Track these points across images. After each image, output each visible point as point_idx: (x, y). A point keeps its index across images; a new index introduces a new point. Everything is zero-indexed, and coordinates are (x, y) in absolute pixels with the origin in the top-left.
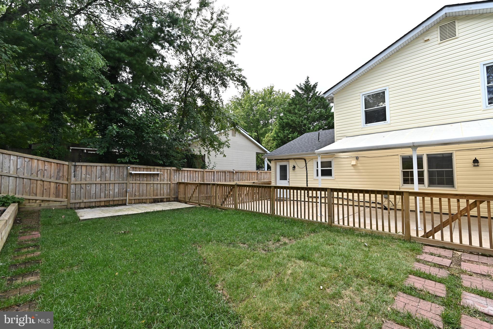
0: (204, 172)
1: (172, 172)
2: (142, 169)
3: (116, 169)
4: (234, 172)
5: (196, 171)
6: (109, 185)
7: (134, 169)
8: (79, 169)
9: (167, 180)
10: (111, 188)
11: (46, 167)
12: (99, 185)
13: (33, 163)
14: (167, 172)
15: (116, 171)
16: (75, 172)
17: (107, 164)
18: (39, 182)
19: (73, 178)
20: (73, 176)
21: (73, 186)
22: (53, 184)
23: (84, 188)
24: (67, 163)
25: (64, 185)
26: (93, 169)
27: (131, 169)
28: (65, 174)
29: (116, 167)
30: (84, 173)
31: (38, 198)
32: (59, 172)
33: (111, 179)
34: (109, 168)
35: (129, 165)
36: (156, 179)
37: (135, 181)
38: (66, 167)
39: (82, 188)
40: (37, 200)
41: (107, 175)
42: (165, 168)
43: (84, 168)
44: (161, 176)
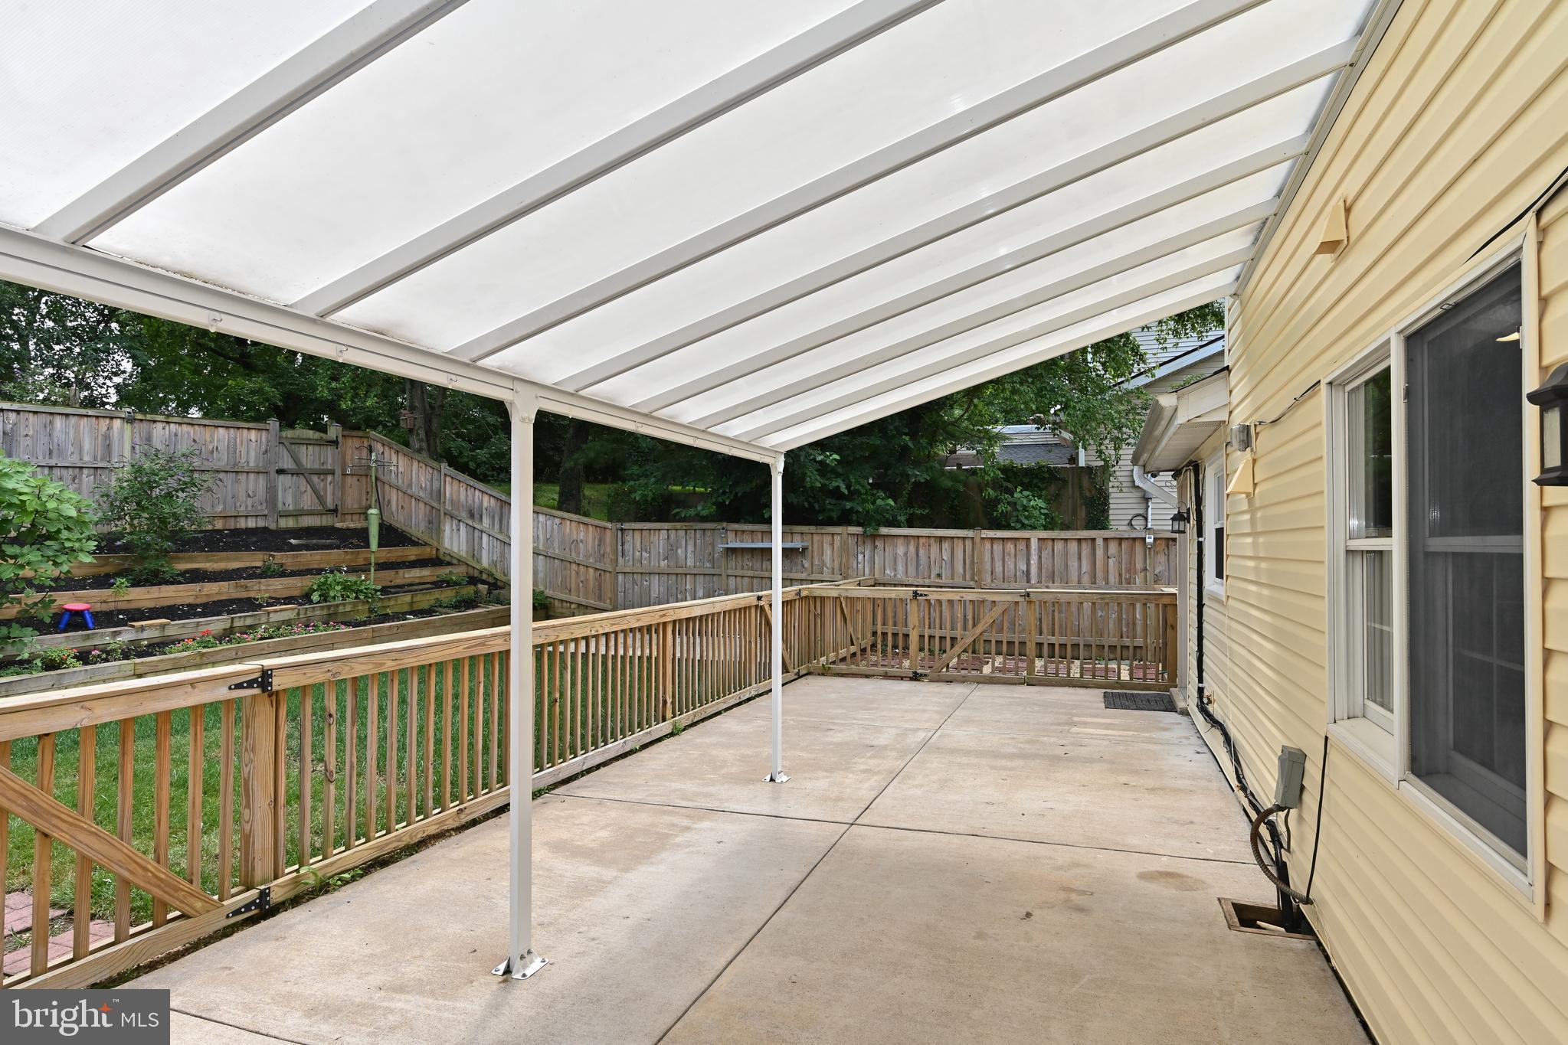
0: (977, 540)
1: (851, 541)
2: (759, 535)
3: (698, 536)
4: (1150, 540)
5: (941, 539)
6: (684, 576)
7: (739, 533)
8: (629, 538)
9: (833, 569)
10: (688, 587)
11: (582, 534)
12: (666, 576)
13: (565, 525)
14: (832, 544)
15: (698, 541)
16: (622, 545)
17: (678, 525)
18: (574, 566)
19: (620, 559)
20: (620, 554)
21: (620, 577)
22: (591, 571)
23: (639, 584)
24: (609, 525)
25: (608, 575)
26: (654, 537)
27: (731, 536)
28: (608, 550)
29: (698, 532)
30: (639, 548)
31: (573, 598)
32: (599, 545)
33: (689, 564)
34: (683, 532)
35: (724, 524)
36: (799, 567)
37: (743, 569)
38: (608, 533)
39: (634, 583)
40: (571, 603)
41: (679, 551)
42: (823, 531)
43: (637, 535)
44: (812, 557)
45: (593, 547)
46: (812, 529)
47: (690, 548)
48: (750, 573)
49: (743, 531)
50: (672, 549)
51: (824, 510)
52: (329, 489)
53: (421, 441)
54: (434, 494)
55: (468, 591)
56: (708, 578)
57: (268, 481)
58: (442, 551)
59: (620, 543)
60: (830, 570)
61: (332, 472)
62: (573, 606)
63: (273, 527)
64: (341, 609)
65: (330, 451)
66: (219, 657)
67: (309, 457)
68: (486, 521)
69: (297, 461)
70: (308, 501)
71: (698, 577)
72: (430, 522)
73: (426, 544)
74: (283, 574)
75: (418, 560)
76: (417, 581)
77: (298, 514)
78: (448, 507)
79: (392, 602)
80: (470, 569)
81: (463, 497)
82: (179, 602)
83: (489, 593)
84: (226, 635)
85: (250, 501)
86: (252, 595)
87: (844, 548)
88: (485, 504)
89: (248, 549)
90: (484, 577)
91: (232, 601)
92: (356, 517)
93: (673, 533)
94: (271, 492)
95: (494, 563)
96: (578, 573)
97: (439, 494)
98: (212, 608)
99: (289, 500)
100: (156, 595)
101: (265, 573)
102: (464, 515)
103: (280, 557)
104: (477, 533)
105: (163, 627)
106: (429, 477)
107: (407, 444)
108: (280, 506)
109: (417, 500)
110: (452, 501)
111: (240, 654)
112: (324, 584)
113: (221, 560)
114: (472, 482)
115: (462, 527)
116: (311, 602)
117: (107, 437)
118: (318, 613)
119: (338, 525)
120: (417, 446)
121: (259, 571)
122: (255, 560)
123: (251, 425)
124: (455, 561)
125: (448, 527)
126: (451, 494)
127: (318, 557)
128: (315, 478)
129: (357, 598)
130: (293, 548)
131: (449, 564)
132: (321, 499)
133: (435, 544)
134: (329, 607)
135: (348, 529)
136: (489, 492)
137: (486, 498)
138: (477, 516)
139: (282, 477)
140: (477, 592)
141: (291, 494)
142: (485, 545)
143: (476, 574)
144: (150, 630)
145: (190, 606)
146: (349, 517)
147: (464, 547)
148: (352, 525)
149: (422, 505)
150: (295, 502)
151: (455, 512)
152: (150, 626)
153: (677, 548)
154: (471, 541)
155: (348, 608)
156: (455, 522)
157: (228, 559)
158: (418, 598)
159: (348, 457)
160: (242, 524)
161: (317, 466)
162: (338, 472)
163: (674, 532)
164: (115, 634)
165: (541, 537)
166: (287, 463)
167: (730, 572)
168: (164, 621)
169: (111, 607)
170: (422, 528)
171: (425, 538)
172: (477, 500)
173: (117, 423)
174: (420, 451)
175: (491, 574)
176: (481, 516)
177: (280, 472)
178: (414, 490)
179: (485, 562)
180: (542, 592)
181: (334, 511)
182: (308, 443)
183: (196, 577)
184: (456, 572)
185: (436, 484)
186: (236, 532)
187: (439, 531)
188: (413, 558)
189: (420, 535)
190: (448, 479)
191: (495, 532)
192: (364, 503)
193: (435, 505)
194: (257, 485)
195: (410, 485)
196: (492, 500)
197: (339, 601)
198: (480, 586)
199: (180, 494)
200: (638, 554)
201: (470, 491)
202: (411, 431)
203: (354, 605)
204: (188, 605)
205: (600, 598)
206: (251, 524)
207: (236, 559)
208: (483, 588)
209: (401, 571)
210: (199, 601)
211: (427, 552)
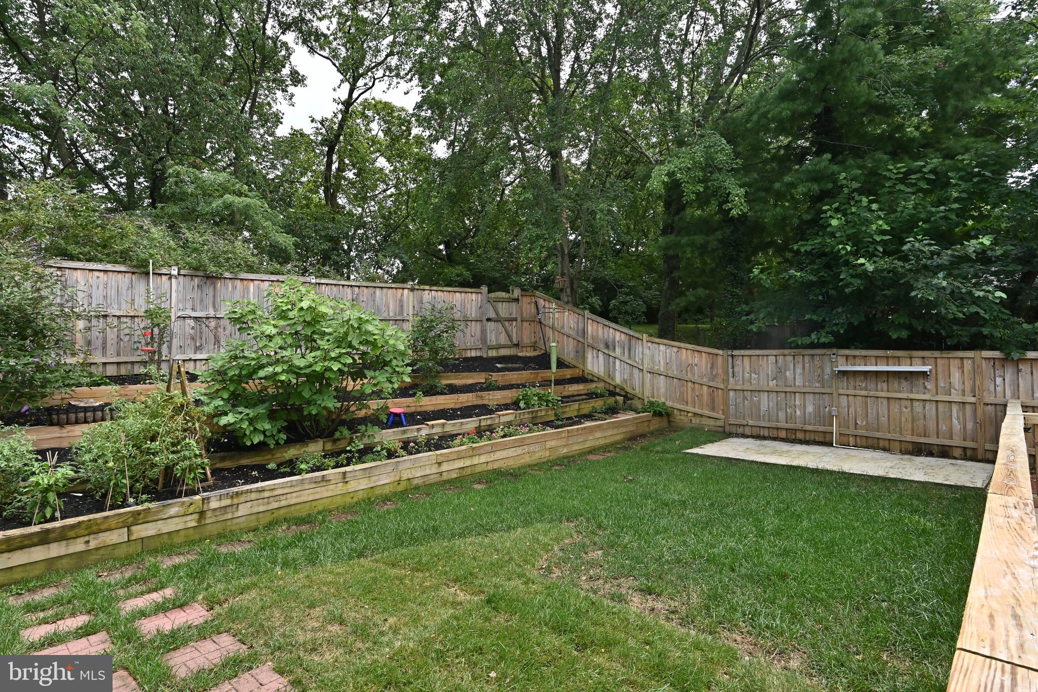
1: (986, 364)
2: (873, 360)
3: (806, 361)
6: (793, 395)
7: (850, 359)
8: (738, 362)
9: (964, 391)
10: (797, 403)
11: (696, 359)
12: (775, 394)
13: (682, 354)
14: (962, 367)
15: (807, 365)
16: (733, 368)
17: (786, 351)
18: (690, 384)
19: (731, 379)
20: (731, 374)
21: (731, 393)
22: (705, 388)
23: (749, 398)
24: (720, 352)
25: (720, 391)
26: (763, 362)
27: (841, 360)
28: (720, 371)
29: (806, 357)
30: (748, 371)
31: (690, 408)
32: (712, 368)
33: (797, 384)
34: (791, 358)
35: (835, 351)
36: (921, 388)
37: (855, 389)
38: (720, 359)
39: (745, 398)
40: (688, 412)
41: (788, 373)
42: (950, 355)
43: (746, 361)
44: (937, 380)
45: (706, 368)
46: (937, 354)
47: (799, 371)
48: (864, 393)
49: (855, 357)
50: (779, 373)
51: (953, 336)
52: (514, 330)
53: (568, 296)
54: (580, 333)
55: (611, 401)
56: (817, 396)
57: (482, 326)
58: (586, 372)
59: (730, 366)
60: (960, 392)
61: (516, 320)
62: (690, 414)
63: (485, 356)
64: (539, 414)
65: (514, 305)
66: (482, 451)
67: (504, 310)
68: (618, 351)
69: (497, 313)
70: (503, 339)
71: (807, 395)
72: (577, 352)
73: (575, 367)
74: (499, 388)
75: (572, 378)
76: (576, 393)
77: (498, 347)
78: (590, 341)
79: (568, 409)
80: (607, 385)
81: (600, 334)
82: (447, 407)
83: (624, 403)
84: (480, 432)
85: (472, 339)
86: (485, 402)
87: (975, 370)
88: (617, 338)
89: (475, 371)
90: (618, 390)
91: (475, 407)
92: (529, 349)
93: (781, 359)
94: (483, 332)
95: (625, 381)
96: (693, 389)
97: (584, 332)
98: (467, 412)
99: (493, 339)
100: (434, 402)
101: (489, 387)
102: (602, 347)
103: (495, 377)
104: (611, 359)
105: (443, 425)
106: (576, 320)
107: (559, 299)
108: (489, 343)
109: (568, 336)
110: (592, 336)
111: (494, 449)
112: (526, 395)
113: (462, 378)
114: (607, 323)
115: (600, 354)
116: (519, 408)
117: (401, 301)
118: (526, 416)
119: (520, 354)
120: (566, 300)
121: (484, 386)
122: (478, 378)
123: (473, 290)
124: (595, 379)
125: (590, 355)
126: (592, 332)
127: (516, 376)
128: (507, 324)
129: (547, 405)
130: (499, 370)
131: (592, 381)
132: (510, 337)
133: (581, 366)
134: (532, 412)
135: (526, 357)
136: (621, 329)
137: (618, 334)
138: (611, 347)
139: (489, 323)
140: (616, 402)
141: (495, 334)
142: (617, 367)
143: (612, 388)
144: (437, 427)
145: (455, 410)
146: (524, 349)
147: (602, 369)
148: (528, 355)
149: (571, 340)
150: (497, 339)
151: (595, 345)
152: (437, 425)
153: (786, 370)
154: (607, 364)
155: (543, 413)
156: (595, 351)
157: (466, 378)
158: (583, 406)
159: (524, 309)
160: (469, 354)
161: (507, 316)
162: (519, 320)
163: (782, 357)
164: (419, 430)
165: (662, 362)
166: (492, 315)
167: (841, 391)
168: (443, 421)
169: (413, 409)
170: (572, 355)
171: (574, 363)
172: (611, 336)
173: (406, 291)
174: (567, 303)
175: (622, 389)
176: (614, 347)
177: (489, 320)
178: (566, 330)
179: (618, 380)
180: (664, 403)
181: (517, 345)
182: (502, 300)
183: (453, 390)
184: (598, 387)
185: (581, 326)
186: (466, 359)
187: (584, 358)
188: (569, 377)
189: (570, 361)
190: (590, 321)
191: (626, 358)
192: (533, 340)
193: (581, 339)
194: (475, 329)
195: (563, 327)
196: (623, 335)
197: (536, 408)
198: (618, 398)
199: (445, 335)
200: (747, 375)
201: (606, 329)
202: (561, 290)
203: (547, 411)
204: (452, 409)
205: (713, 409)
206: (474, 354)
207: (471, 378)
208: (620, 399)
209: (567, 386)
210: (457, 406)
211: (577, 373)
